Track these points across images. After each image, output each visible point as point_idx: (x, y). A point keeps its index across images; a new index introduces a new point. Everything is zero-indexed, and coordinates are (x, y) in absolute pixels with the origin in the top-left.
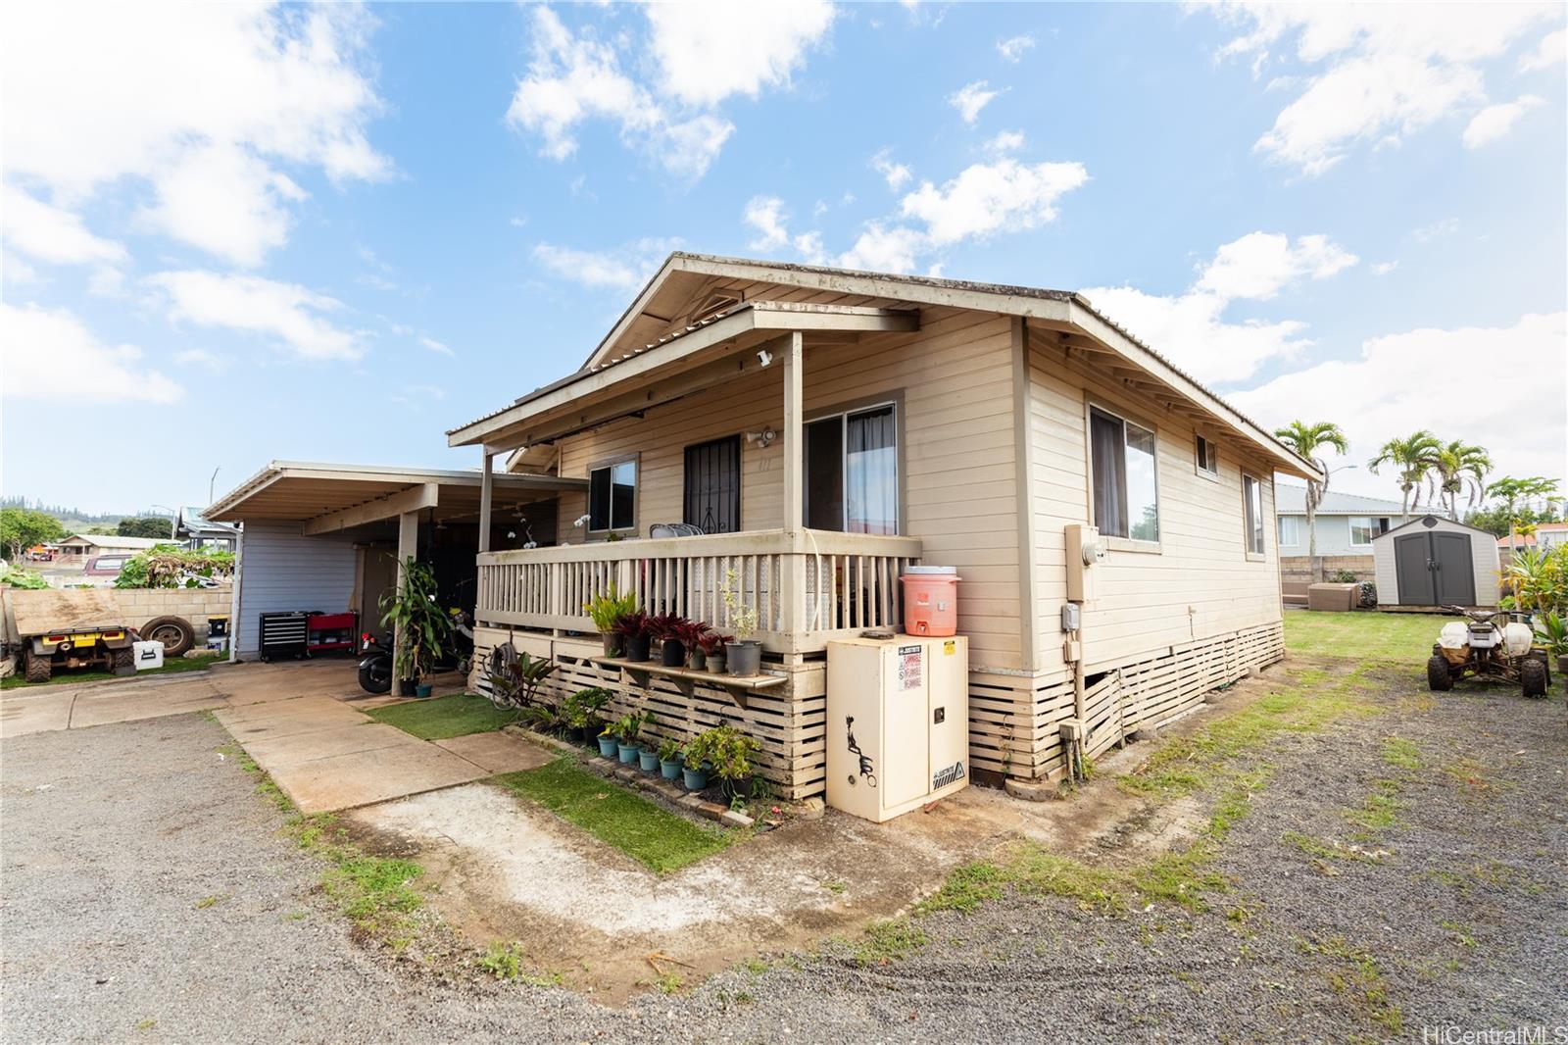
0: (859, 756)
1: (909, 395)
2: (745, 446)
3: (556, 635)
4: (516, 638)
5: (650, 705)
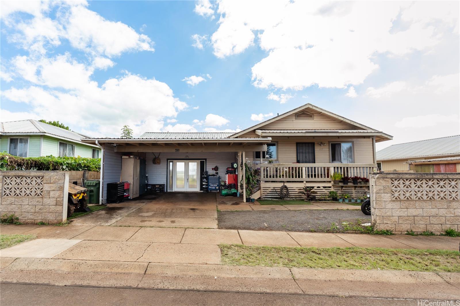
1: (355, 142)
2: (316, 145)
3: (305, 182)
4: (286, 184)
5: (343, 193)
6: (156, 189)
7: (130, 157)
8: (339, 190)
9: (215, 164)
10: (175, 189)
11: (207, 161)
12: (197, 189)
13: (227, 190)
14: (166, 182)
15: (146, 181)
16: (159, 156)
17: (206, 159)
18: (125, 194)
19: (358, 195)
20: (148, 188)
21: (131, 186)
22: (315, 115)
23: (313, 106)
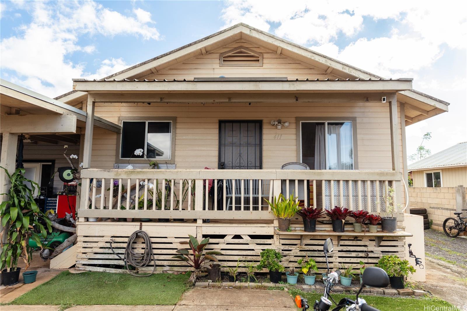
0: (415, 258)
1: (358, 120)
2: (265, 127)
3: (200, 222)
4: (147, 227)
5: (304, 254)
8: (296, 245)
19: (348, 260)
22: (265, 56)
23: (252, 30)
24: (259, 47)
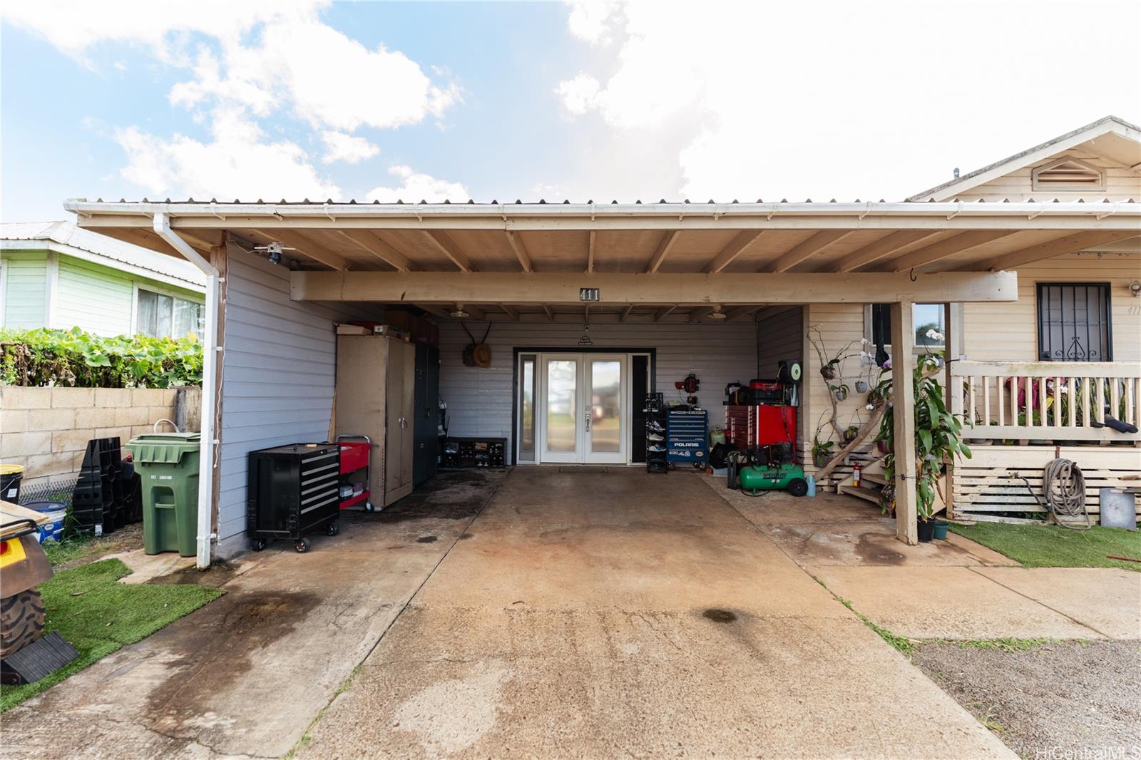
2: (1114, 293)
4: (1068, 454)
6: (477, 457)
7: (373, 329)
9: (688, 368)
10: (543, 456)
11: (658, 357)
12: (622, 456)
13: (764, 468)
14: (510, 429)
15: (440, 427)
16: (485, 337)
17: (653, 351)
18: (347, 493)
20: (448, 451)
21: (378, 454)
22: (1110, 172)
23: (1129, 129)
24: (1097, 158)
